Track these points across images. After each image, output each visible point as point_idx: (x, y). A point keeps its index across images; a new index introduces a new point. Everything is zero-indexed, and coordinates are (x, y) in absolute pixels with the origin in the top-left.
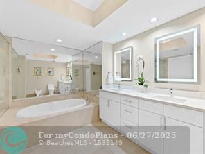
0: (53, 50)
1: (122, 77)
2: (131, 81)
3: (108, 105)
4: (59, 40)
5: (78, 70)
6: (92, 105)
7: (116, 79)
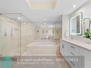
0: (45, 23)
1: (77, 33)
2: (81, 35)
3: (63, 47)
4: (45, 19)
5: (58, 31)
6: (57, 46)
7: (71, 34)
